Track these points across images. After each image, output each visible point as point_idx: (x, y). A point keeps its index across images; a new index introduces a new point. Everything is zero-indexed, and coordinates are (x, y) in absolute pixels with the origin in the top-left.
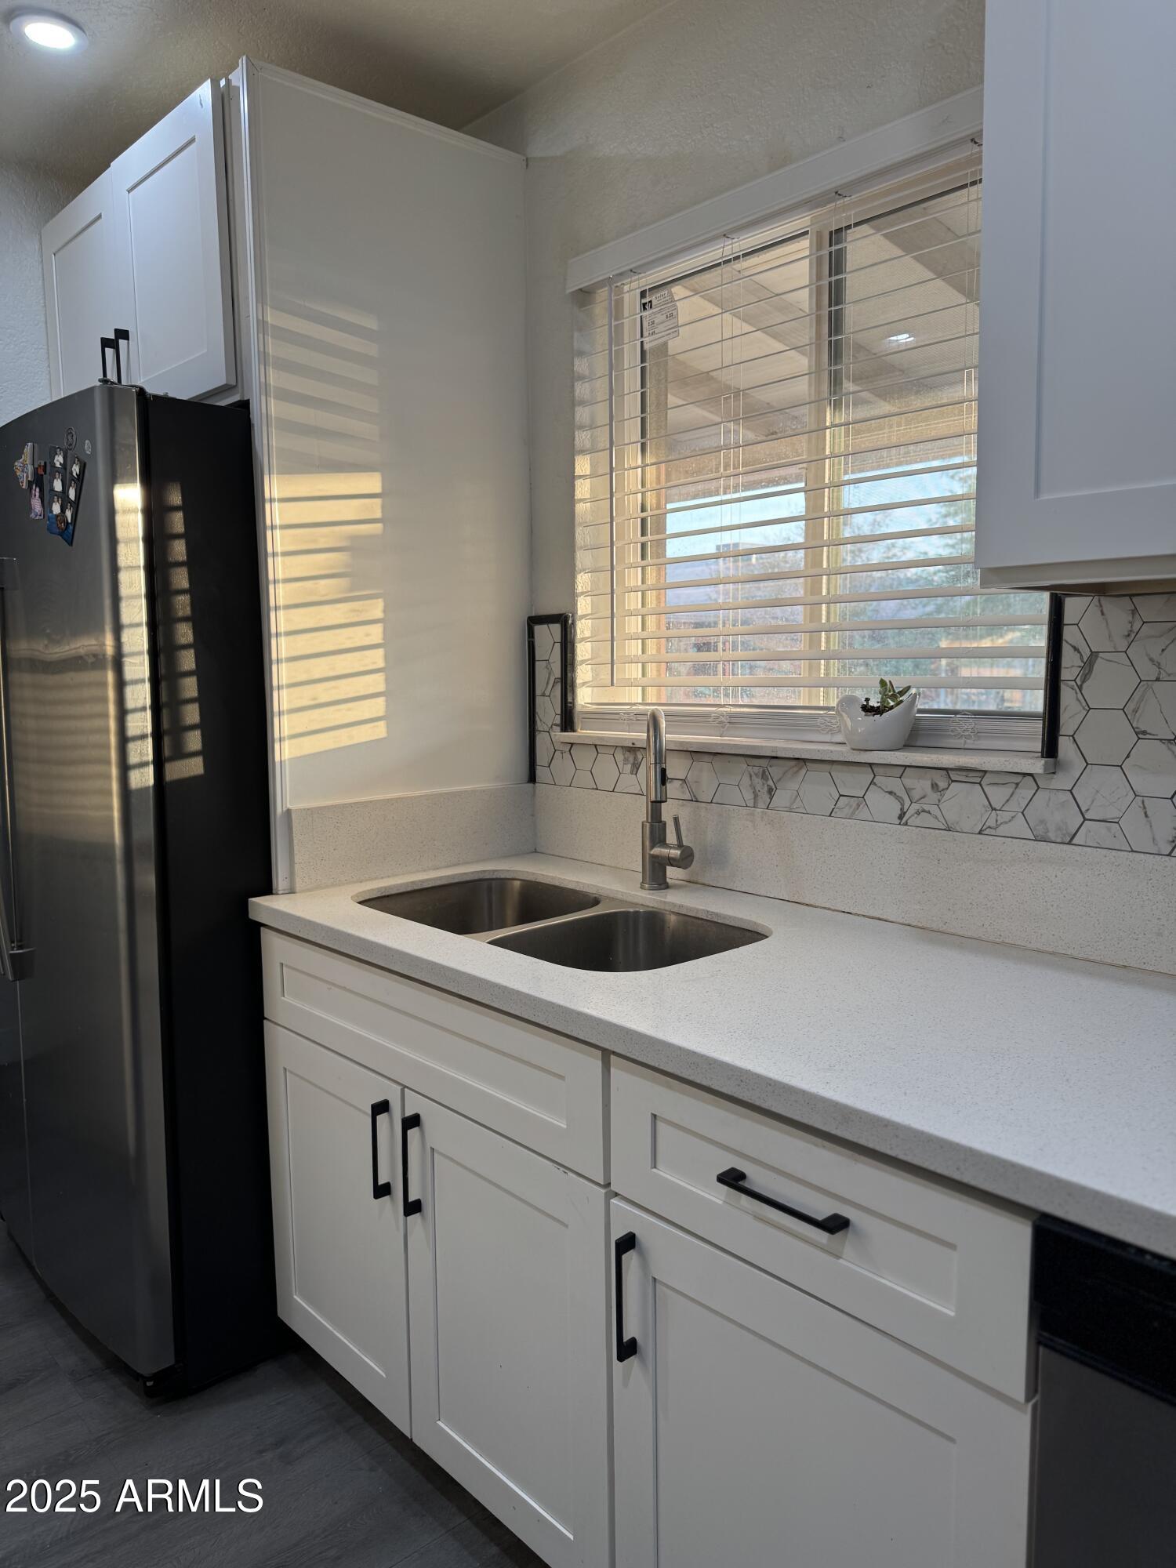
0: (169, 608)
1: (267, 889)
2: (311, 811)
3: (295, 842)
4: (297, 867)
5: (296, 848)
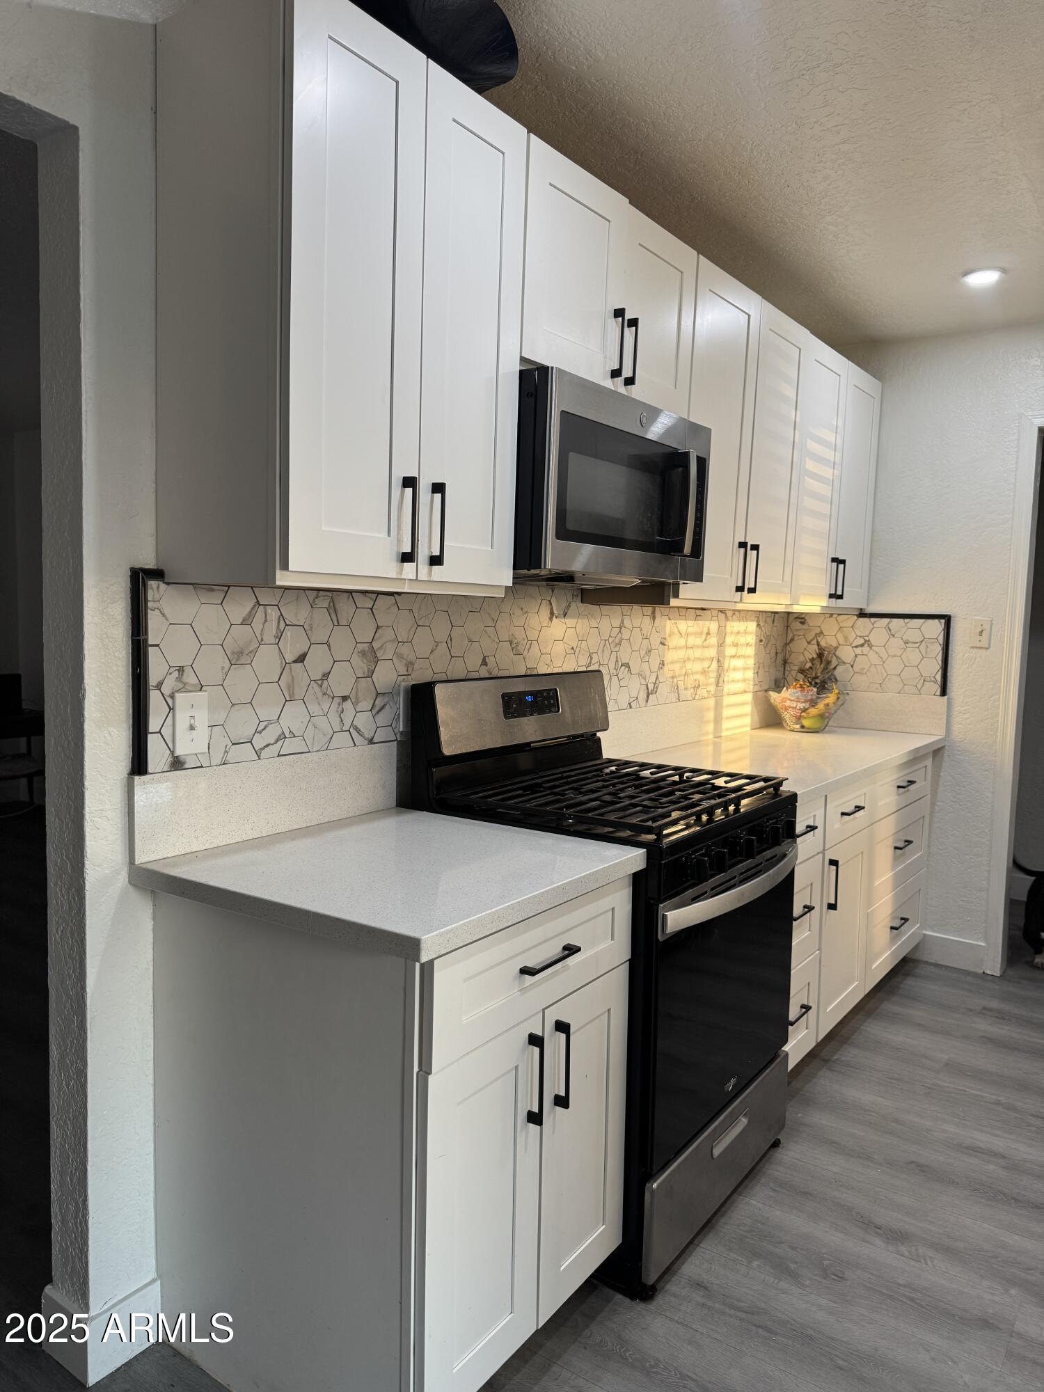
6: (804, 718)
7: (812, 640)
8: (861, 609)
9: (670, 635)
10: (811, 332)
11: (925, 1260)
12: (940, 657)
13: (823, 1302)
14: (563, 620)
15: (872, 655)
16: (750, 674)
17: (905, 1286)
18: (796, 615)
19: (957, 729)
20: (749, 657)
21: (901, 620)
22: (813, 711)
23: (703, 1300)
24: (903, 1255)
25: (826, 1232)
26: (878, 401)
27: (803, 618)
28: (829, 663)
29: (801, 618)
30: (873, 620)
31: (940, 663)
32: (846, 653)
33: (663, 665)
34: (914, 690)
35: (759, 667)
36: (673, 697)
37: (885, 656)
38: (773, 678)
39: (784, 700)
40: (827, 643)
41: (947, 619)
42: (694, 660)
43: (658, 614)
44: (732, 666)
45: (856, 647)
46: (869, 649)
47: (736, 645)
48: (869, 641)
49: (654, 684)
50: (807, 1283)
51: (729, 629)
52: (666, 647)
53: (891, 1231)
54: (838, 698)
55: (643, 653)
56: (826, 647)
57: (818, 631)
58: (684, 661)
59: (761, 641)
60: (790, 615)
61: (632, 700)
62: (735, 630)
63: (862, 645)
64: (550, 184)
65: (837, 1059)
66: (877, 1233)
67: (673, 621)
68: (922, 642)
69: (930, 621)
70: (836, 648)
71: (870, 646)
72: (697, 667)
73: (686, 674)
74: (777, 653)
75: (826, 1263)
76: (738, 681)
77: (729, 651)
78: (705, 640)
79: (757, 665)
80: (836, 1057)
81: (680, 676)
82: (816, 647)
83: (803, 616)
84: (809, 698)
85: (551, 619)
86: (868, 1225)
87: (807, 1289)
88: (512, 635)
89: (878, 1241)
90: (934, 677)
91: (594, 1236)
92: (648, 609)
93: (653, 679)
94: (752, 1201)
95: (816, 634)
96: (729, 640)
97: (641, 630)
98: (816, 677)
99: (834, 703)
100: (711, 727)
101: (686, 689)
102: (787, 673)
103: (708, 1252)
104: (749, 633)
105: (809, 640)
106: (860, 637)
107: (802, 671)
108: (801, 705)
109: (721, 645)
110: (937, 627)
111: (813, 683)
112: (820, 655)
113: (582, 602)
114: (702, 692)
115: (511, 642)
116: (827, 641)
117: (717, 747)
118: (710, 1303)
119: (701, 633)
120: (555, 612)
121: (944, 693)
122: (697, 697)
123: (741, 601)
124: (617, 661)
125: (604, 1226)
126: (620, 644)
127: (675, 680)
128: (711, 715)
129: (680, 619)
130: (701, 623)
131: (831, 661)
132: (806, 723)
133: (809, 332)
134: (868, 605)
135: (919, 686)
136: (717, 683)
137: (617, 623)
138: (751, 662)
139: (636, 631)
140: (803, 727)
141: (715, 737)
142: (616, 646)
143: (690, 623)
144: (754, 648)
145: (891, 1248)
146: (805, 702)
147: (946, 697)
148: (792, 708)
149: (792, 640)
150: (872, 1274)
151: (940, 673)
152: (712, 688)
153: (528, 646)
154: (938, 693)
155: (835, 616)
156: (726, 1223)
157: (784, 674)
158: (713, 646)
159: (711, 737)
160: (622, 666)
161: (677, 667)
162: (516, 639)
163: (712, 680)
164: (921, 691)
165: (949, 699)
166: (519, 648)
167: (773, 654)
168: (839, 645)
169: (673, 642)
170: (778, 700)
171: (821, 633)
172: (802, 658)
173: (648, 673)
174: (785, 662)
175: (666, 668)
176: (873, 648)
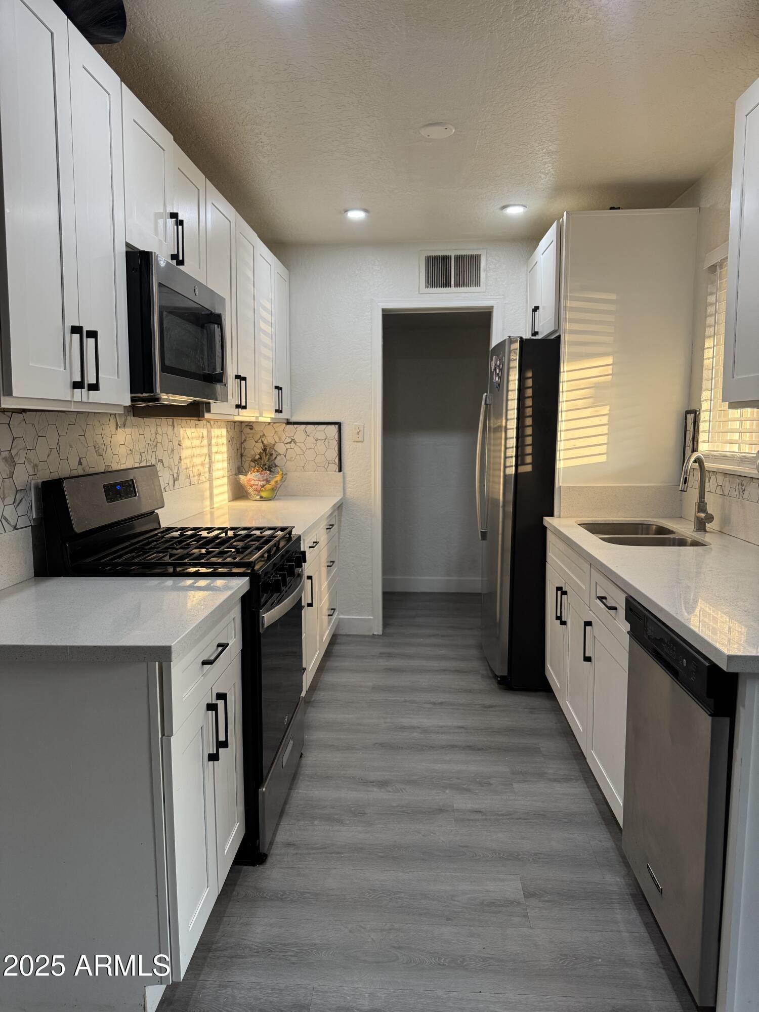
0: (524, 413)
1: (552, 515)
2: (569, 487)
3: (562, 498)
4: (562, 508)
5: (562, 501)
6: (262, 491)
7: (258, 440)
8: (288, 419)
9: (183, 439)
10: (258, 236)
11: (402, 791)
12: (337, 448)
13: (359, 829)
14: (123, 429)
15: (296, 448)
16: (225, 465)
17: (397, 806)
18: (246, 424)
19: (349, 491)
20: (224, 453)
21: (312, 426)
22: (268, 486)
23: (295, 852)
24: (390, 792)
25: (346, 793)
26: (287, 283)
27: (251, 426)
28: (271, 455)
29: (250, 425)
30: (295, 426)
31: (337, 452)
32: (281, 448)
33: (181, 460)
34: (323, 469)
35: (230, 459)
36: (187, 481)
37: (304, 449)
38: (237, 466)
39: (250, 480)
40: (268, 442)
41: (339, 424)
42: (196, 456)
43: (175, 424)
44: (216, 460)
45: (287, 444)
46: (294, 444)
47: (217, 445)
48: (294, 440)
49: (177, 473)
50: (348, 822)
51: (213, 434)
52: (181, 447)
53: (379, 782)
54: (282, 477)
55: (169, 452)
56: (268, 445)
57: (261, 434)
58: (192, 457)
59: (229, 441)
60: (242, 424)
61: (166, 485)
62: (216, 434)
63: (290, 443)
64: (134, 121)
65: (314, 700)
66: (373, 785)
67: (184, 429)
68: (326, 439)
69: (330, 426)
70: (274, 445)
71: (295, 443)
72: (197, 461)
73: (193, 466)
74: (237, 449)
75: (353, 809)
76: (220, 470)
77: (214, 449)
78: (202, 441)
79: (228, 458)
80: (313, 699)
81: (190, 467)
82: (261, 445)
83: (251, 424)
84: (265, 478)
85: (117, 429)
86: (366, 783)
87: (349, 825)
88: (95, 441)
89: (375, 789)
90: (334, 461)
91: (236, 829)
92: (170, 420)
93: (176, 471)
94: (300, 791)
95: (261, 436)
96: (214, 441)
97: (167, 435)
98: (264, 465)
99: (281, 480)
100: (208, 502)
101: (194, 476)
102: (243, 463)
103: (286, 826)
104: (223, 436)
105: (256, 440)
106: (288, 437)
107: (254, 461)
108: (261, 483)
109: (210, 445)
110: (334, 429)
111: (264, 468)
112: (265, 450)
113: (134, 416)
114: (202, 478)
115: (95, 447)
116: (269, 440)
117: (212, 514)
118: (300, 852)
119: (199, 437)
120: (119, 424)
121: (340, 470)
122: (200, 482)
123: (238, 415)
124: (156, 458)
125: (238, 824)
126: (156, 446)
127: (188, 470)
128: (207, 494)
129: (187, 428)
130: (198, 429)
131: (273, 454)
132: (264, 494)
133: (257, 235)
134: (291, 417)
135: (326, 467)
136: (210, 471)
137: (153, 431)
138: (225, 456)
139: (165, 436)
140: (261, 497)
141: (211, 509)
142: (154, 448)
143: (193, 430)
144: (226, 447)
145: (383, 790)
146: (263, 481)
147: (342, 473)
148: (255, 485)
149: (245, 440)
150: (378, 806)
151: (337, 458)
152: (207, 475)
153: (105, 450)
154: (337, 470)
155: (272, 424)
156: (290, 808)
157: (242, 463)
158: (206, 446)
159: (209, 509)
160: (159, 461)
161: (188, 461)
162: (98, 444)
163: (207, 470)
164: (328, 470)
165: (343, 473)
166: (100, 451)
167: (236, 450)
168: (276, 443)
169: (186, 443)
170: (245, 480)
171: (264, 435)
172: (252, 453)
173: (173, 466)
174: (242, 455)
175: (182, 462)
176: (297, 444)
